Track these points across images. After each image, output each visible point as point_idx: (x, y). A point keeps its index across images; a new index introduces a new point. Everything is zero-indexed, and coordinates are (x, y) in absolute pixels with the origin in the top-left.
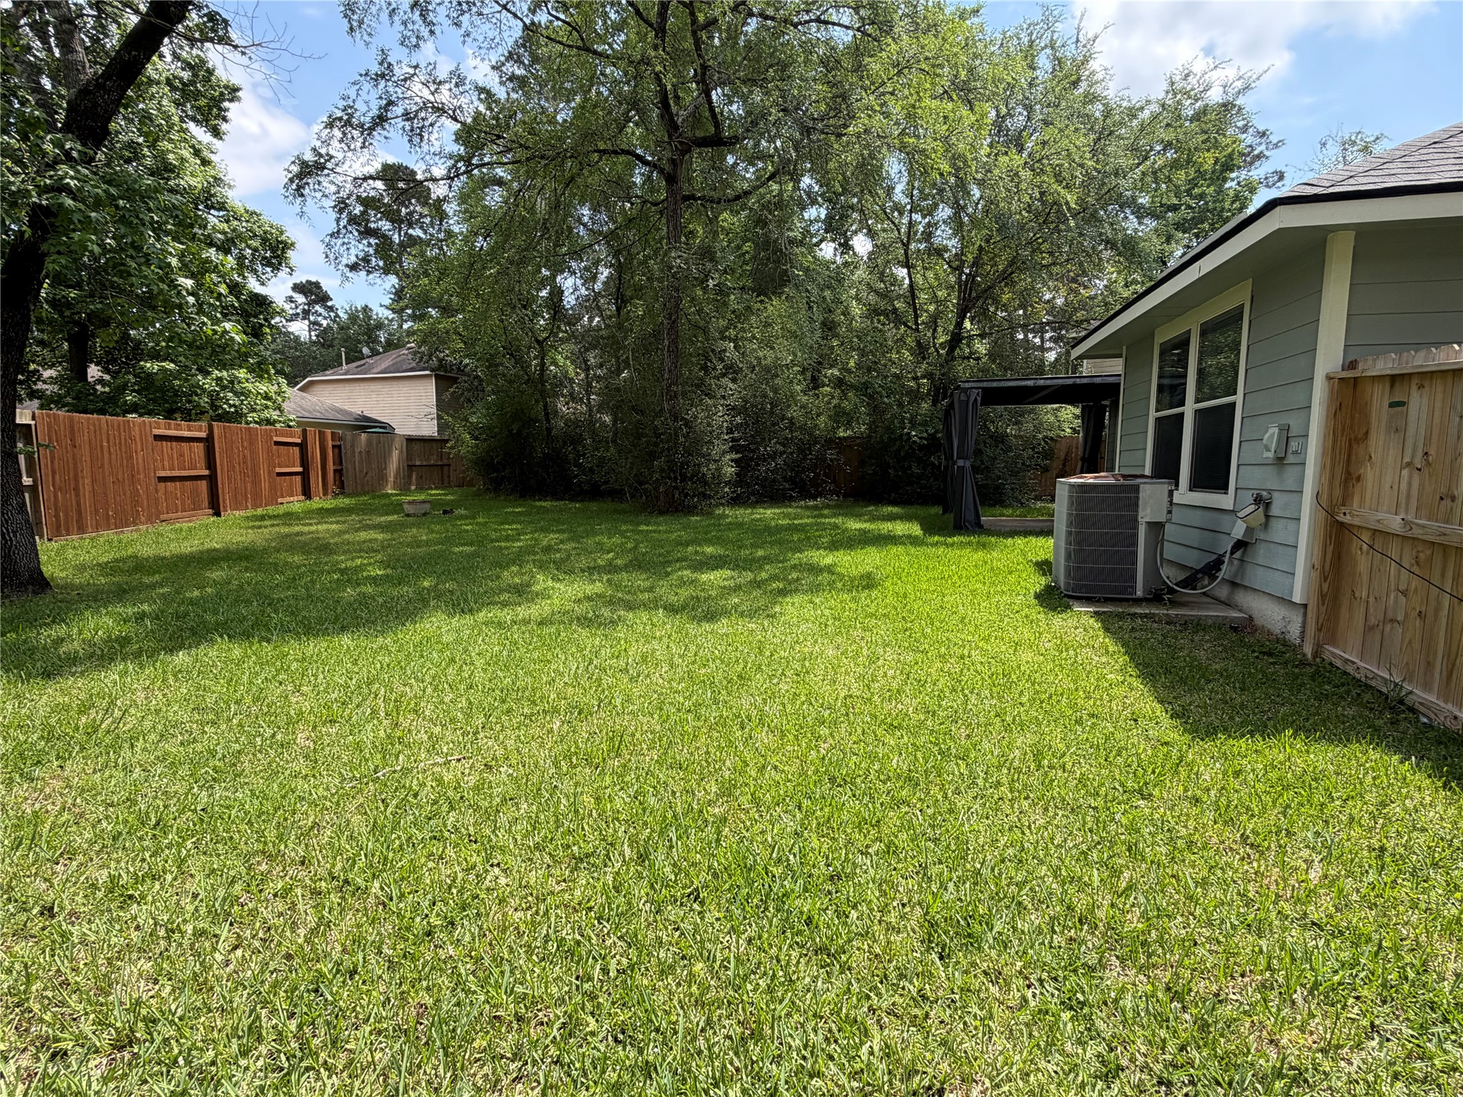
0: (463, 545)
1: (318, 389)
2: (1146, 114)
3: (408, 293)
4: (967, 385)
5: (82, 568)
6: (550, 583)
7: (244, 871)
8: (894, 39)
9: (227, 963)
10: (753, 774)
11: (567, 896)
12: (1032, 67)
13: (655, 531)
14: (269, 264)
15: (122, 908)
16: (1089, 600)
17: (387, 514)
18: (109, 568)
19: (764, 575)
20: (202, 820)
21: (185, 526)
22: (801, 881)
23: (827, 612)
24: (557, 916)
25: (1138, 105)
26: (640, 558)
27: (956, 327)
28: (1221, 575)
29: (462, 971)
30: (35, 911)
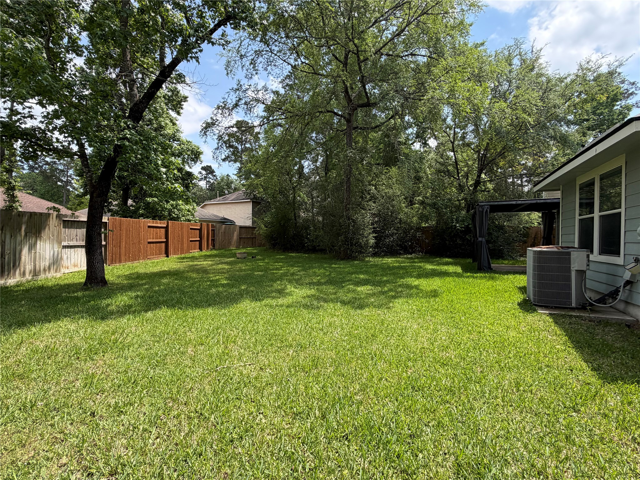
0: (258, 271)
1: (207, 207)
2: (569, 80)
3: (243, 169)
4: (482, 204)
5: (119, 277)
6: (293, 289)
7: (163, 405)
8: (445, 59)
9: (154, 444)
10: (376, 382)
11: (290, 431)
12: (510, 65)
13: (338, 268)
14: (193, 160)
15: (118, 416)
16: (546, 307)
17: (230, 258)
18: (129, 277)
19: (386, 289)
20: (150, 382)
21: (156, 261)
22: (395, 436)
23: (414, 307)
24: (285, 440)
25: (564, 77)
26: (331, 279)
27: (477, 178)
28: (619, 297)
29: (244, 460)
30: (88, 414)
